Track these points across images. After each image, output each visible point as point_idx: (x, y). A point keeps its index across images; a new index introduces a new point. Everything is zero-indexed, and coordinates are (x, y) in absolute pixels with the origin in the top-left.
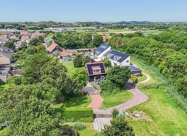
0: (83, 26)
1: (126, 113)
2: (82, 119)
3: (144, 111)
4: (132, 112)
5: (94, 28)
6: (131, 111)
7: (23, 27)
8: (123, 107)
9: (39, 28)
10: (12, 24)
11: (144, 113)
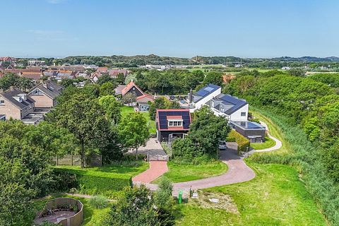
0: (207, 63)
1: (195, 195)
2: (110, 192)
3: (232, 196)
4: (207, 195)
5: (224, 66)
6: (207, 193)
7: (108, 62)
8: (196, 185)
9: (131, 64)
10: (92, 59)
11: (230, 200)
